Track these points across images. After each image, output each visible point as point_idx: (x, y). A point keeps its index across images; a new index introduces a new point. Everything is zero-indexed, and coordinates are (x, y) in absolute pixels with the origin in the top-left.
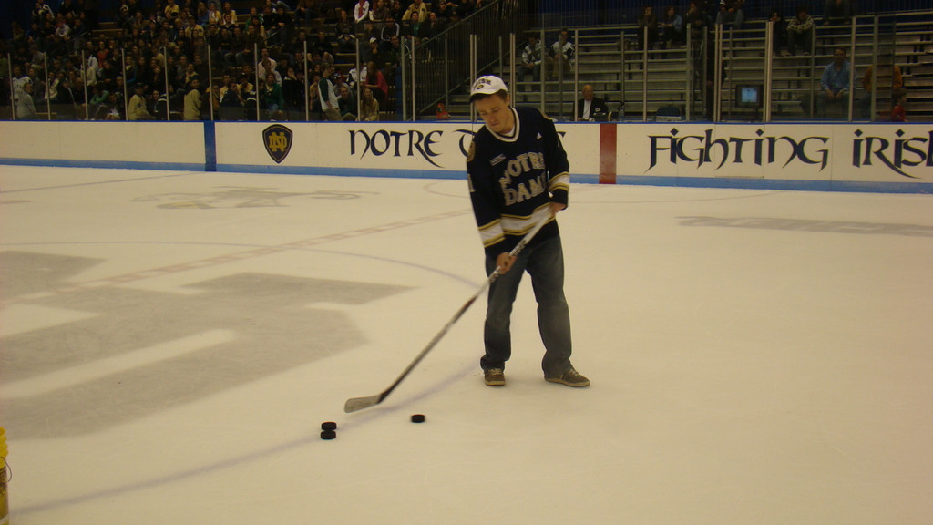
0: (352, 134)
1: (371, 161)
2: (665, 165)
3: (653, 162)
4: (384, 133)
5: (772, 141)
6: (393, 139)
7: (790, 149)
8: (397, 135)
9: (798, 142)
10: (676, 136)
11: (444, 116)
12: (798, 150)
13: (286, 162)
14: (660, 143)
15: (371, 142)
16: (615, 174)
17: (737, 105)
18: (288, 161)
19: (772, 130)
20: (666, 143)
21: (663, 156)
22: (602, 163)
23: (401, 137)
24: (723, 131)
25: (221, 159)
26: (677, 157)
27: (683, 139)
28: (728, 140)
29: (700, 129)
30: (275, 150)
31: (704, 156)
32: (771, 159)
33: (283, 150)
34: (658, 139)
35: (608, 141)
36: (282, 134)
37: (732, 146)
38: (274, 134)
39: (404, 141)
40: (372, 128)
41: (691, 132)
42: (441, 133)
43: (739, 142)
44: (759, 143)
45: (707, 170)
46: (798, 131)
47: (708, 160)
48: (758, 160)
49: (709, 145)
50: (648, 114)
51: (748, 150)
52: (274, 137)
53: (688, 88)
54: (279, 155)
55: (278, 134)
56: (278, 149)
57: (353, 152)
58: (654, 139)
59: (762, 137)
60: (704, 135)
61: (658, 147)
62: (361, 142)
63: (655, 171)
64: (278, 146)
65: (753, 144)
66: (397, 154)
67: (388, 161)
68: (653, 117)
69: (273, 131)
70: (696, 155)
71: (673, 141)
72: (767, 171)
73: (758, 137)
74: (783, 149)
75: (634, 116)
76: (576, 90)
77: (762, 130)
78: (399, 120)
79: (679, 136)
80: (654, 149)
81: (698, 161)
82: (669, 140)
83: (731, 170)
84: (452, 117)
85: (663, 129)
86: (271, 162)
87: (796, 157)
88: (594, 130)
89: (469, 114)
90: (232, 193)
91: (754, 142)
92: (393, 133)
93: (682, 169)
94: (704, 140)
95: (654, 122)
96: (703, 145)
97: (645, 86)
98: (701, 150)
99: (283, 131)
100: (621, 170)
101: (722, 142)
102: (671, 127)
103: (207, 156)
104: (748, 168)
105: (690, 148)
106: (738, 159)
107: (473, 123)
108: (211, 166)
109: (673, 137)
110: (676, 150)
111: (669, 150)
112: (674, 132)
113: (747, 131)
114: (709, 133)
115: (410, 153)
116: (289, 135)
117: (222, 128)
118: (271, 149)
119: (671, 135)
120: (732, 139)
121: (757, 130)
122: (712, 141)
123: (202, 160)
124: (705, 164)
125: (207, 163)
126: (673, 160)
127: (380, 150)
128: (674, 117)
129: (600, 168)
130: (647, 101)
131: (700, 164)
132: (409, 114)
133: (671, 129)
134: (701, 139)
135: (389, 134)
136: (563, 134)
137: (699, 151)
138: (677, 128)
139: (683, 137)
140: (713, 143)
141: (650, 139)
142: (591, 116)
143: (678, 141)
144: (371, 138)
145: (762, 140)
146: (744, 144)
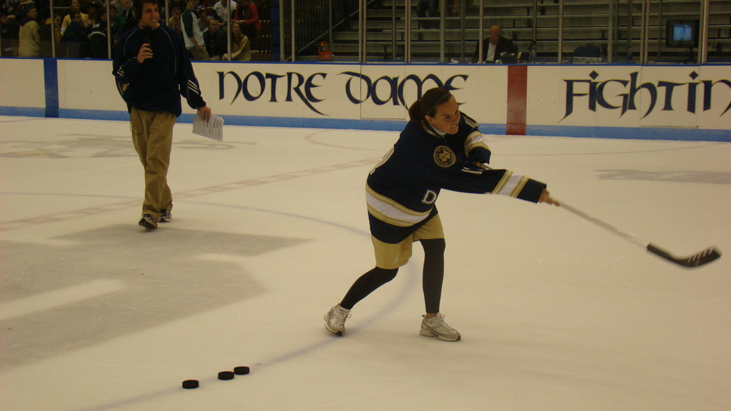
0: (221, 75)
1: (243, 107)
2: (583, 114)
3: (569, 110)
4: (258, 75)
5: (708, 85)
6: (268, 82)
7: (729, 95)
8: (274, 78)
10: (596, 80)
11: (327, 56)
14: (577, 88)
15: (243, 86)
16: (525, 124)
17: (668, 44)
19: (708, 72)
20: (584, 88)
21: (581, 103)
22: (510, 110)
23: (278, 80)
24: (651, 74)
25: (64, 103)
26: (597, 105)
27: (604, 84)
28: (656, 84)
29: (624, 72)
31: (628, 103)
32: (707, 105)
34: (575, 84)
35: (517, 87)
37: (661, 92)
39: (282, 84)
40: (244, 69)
41: (613, 75)
42: (324, 75)
43: (670, 87)
44: (692, 88)
45: (632, 119)
47: (632, 107)
48: (691, 107)
49: (634, 90)
50: (564, 55)
51: (680, 95)
53: (610, 24)
57: (222, 96)
58: (570, 84)
59: (696, 80)
60: (629, 78)
61: (574, 92)
62: (231, 85)
63: (572, 121)
65: (685, 89)
66: (273, 99)
67: (262, 107)
68: (569, 59)
70: (619, 102)
71: (593, 86)
72: (702, 119)
73: (691, 80)
75: (548, 57)
76: (481, 27)
77: (697, 72)
78: (276, 60)
79: (599, 80)
80: (570, 95)
81: (621, 109)
82: (587, 85)
83: (660, 118)
84: (336, 57)
85: (580, 72)
88: (500, 73)
89: (357, 54)
90: (84, 142)
91: (687, 86)
92: (268, 76)
93: (603, 117)
94: (629, 85)
95: (571, 63)
96: (627, 90)
97: (561, 22)
98: (625, 96)
100: (532, 119)
101: (650, 86)
102: (590, 69)
103: (47, 99)
104: (679, 117)
105: (613, 94)
106: (668, 106)
107: (361, 64)
108: (52, 111)
109: (593, 81)
110: (596, 96)
111: (587, 98)
112: (594, 75)
113: (679, 74)
114: (634, 76)
115: (289, 98)
117: (65, 67)
119: (590, 78)
120: (661, 84)
121: (691, 72)
122: (637, 86)
123: (41, 103)
124: (629, 112)
125: (47, 107)
126: (592, 107)
127: (254, 94)
128: (595, 59)
129: (508, 115)
130: (563, 40)
131: (624, 112)
132: (288, 53)
133: (590, 72)
134: (625, 83)
135: (265, 76)
136: (465, 77)
137: (622, 97)
138: (596, 71)
139: (604, 81)
140: (639, 88)
141: (565, 84)
142: (497, 56)
143: (598, 86)
144: (243, 80)
145: (696, 84)
146: (675, 88)
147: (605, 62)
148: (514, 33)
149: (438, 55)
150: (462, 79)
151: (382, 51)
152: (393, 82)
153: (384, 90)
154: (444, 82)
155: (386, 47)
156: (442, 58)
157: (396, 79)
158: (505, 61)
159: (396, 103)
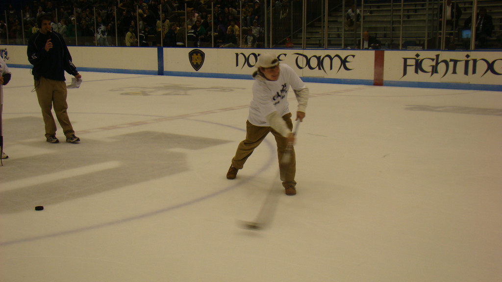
0: (237, 55)
1: (247, 70)
2: (412, 76)
5: (475, 61)
9: (490, 62)
10: (419, 58)
11: (290, 45)
12: (491, 67)
13: (201, 70)
14: (409, 62)
15: (247, 60)
16: (383, 80)
17: (459, 40)
18: (202, 70)
19: (475, 55)
21: (411, 70)
22: (375, 73)
24: (446, 55)
25: (166, 69)
27: (422, 60)
28: (448, 60)
29: (432, 54)
30: (195, 64)
31: (435, 70)
33: (199, 64)
34: (408, 60)
35: (379, 61)
36: (199, 54)
37: (451, 64)
38: (195, 54)
40: (247, 52)
41: (428, 56)
42: (285, 55)
43: (455, 62)
44: (467, 62)
45: (436, 78)
46: (490, 56)
47: (437, 72)
48: (466, 73)
49: (437, 63)
50: (403, 45)
52: (195, 56)
53: (426, 29)
54: (197, 67)
55: (197, 55)
56: (197, 63)
57: (237, 65)
58: (405, 60)
59: (469, 59)
60: (435, 57)
61: (408, 64)
63: (407, 79)
64: (197, 61)
65: (463, 63)
68: (406, 46)
69: (194, 52)
70: (430, 69)
71: (417, 61)
72: (471, 79)
73: (466, 59)
74: (482, 67)
75: (394, 47)
76: (362, 31)
77: (469, 55)
78: (263, 47)
79: (420, 58)
81: (430, 73)
82: (414, 61)
83: (450, 78)
84: (295, 46)
85: (410, 54)
86: (193, 70)
87: (489, 71)
88: (371, 54)
89: (301, 44)
90: (167, 87)
91: (464, 61)
93: (422, 77)
94: (435, 61)
95: (406, 50)
96: (434, 63)
97: (401, 29)
99: (200, 53)
100: (386, 77)
102: (416, 52)
103: (159, 67)
104: (460, 77)
106: (454, 72)
107: (303, 49)
108: (161, 72)
109: (417, 58)
110: (418, 66)
111: (414, 67)
112: (417, 55)
113: (460, 55)
114: (438, 56)
116: (203, 55)
117: (166, 51)
118: (193, 63)
119: (415, 57)
120: (451, 60)
123: (156, 69)
124: (435, 75)
125: (158, 70)
126: (416, 72)
127: (252, 64)
128: (418, 47)
129: (375, 76)
130: (402, 37)
132: (269, 43)
133: (416, 54)
134: (433, 60)
135: (257, 55)
136: (354, 56)
137: (431, 67)
138: (419, 54)
139: (423, 58)
140: (440, 62)
141: (403, 60)
142: (369, 46)
143: (419, 61)
144: (247, 57)
145: (469, 61)
146: (458, 63)
147: (423, 49)
148: (385, 34)
149: (341, 45)
150: (352, 57)
151: (318, 42)
152: (318, 58)
153: (314, 63)
154: (343, 59)
155: (320, 40)
156: (343, 46)
157: (320, 57)
158: (374, 48)
159: (320, 69)
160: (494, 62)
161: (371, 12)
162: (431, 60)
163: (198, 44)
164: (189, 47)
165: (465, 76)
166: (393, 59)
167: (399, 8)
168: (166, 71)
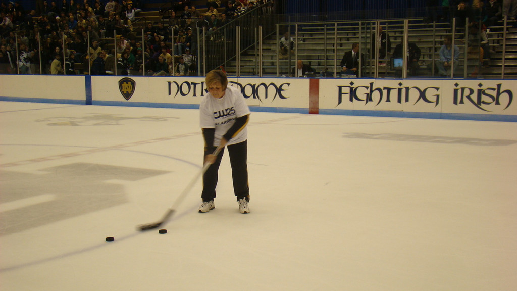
0: (169, 83)
1: (180, 99)
2: (347, 104)
3: (340, 101)
4: (187, 83)
5: (407, 89)
6: (192, 86)
7: (418, 94)
8: (195, 84)
9: (422, 90)
10: (353, 86)
12: (422, 95)
13: (132, 100)
14: (344, 90)
15: (180, 89)
16: (318, 108)
17: (391, 70)
18: (132, 99)
19: (407, 83)
20: (346, 90)
21: (346, 98)
22: (311, 101)
23: (197, 85)
24: (379, 83)
25: (95, 97)
26: (354, 99)
27: (357, 88)
28: (382, 89)
29: (366, 82)
30: (125, 92)
31: (369, 98)
32: (407, 100)
33: (130, 93)
34: (342, 88)
35: (314, 89)
36: (129, 83)
37: (385, 92)
38: (125, 83)
39: (199, 87)
40: (180, 80)
41: (361, 84)
43: (389, 90)
44: (400, 91)
45: (371, 106)
46: (422, 84)
47: (371, 100)
48: (399, 101)
49: (371, 91)
50: (337, 73)
51: (394, 94)
52: (125, 85)
54: (127, 96)
55: (127, 83)
56: (127, 92)
57: (170, 94)
58: (340, 88)
59: (401, 87)
60: (369, 86)
61: (342, 92)
62: (174, 88)
64: (127, 90)
65: (396, 91)
66: (195, 95)
67: (189, 99)
68: (340, 75)
69: (124, 81)
70: (364, 97)
71: (351, 89)
72: (405, 107)
73: (399, 87)
74: (414, 94)
75: (329, 75)
76: (296, 59)
77: (402, 83)
78: (196, 75)
79: (354, 86)
80: (340, 94)
81: (365, 101)
82: (349, 88)
83: (384, 106)
85: (345, 82)
86: (123, 99)
87: (421, 99)
88: (307, 81)
89: (236, 72)
91: (397, 89)
92: (192, 83)
93: (357, 105)
94: (369, 89)
95: (340, 77)
96: (368, 91)
97: (335, 57)
98: (367, 94)
99: (130, 81)
100: (321, 106)
101: (379, 90)
102: (350, 81)
103: (86, 96)
104: (394, 105)
105: (361, 93)
106: (388, 100)
107: (238, 77)
108: (89, 101)
109: (351, 86)
110: (353, 94)
111: (349, 95)
112: (352, 84)
113: (393, 83)
114: (371, 84)
116: (133, 84)
117: (95, 79)
118: (123, 92)
119: (350, 85)
120: (385, 88)
121: (399, 83)
122: (373, 90)
123: (84, 98)
124: (369, 102)
125: (87, 99)
126: (351, 100)
127: (185, 93)
128: (353, 75)
129: (310, 104)
130: (337, 66)
131: (367, 102)
132: (202, 72)
134: (367, 88)
135: (190, 83)
136: (289, 84)
137: (366, 95)
138: (353, 82)
139: (357, 86)
141: (338, 88)
142: (304, 74)
143: (354, 89)
144: (180, 86)
145: (402, 89)
146: (391, 91)
147: (358, 77)
148: (318, 62)
149: (276, 73)
150: (287, 85)
151: (252, 71)
152: (253, 87)
153: (249, 90)
154: (278, 87)
155: (254, 69)
156: (278, 74)
157: (255, 85)
158: (309, 76)
159: (255, 97)
160: (425, 90)
161: (304, 40)
162: (365, 89)
163: (129, 72)
164: (118, 75)
165: (399, 104)
166: (328, 87)
167: (333, 37)
168: (94, 101)
